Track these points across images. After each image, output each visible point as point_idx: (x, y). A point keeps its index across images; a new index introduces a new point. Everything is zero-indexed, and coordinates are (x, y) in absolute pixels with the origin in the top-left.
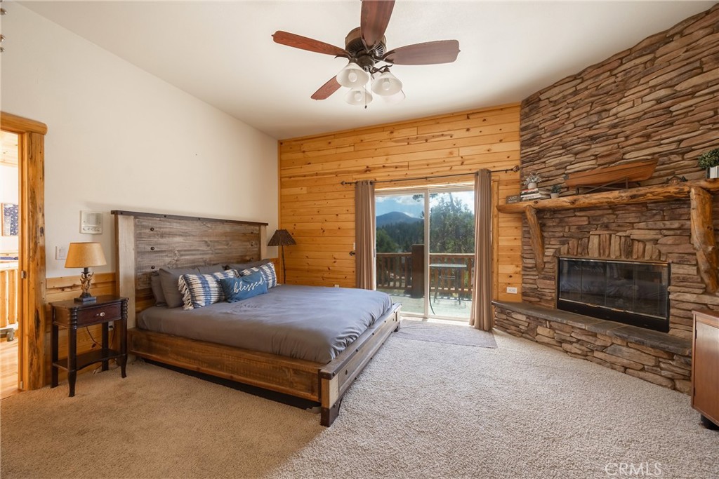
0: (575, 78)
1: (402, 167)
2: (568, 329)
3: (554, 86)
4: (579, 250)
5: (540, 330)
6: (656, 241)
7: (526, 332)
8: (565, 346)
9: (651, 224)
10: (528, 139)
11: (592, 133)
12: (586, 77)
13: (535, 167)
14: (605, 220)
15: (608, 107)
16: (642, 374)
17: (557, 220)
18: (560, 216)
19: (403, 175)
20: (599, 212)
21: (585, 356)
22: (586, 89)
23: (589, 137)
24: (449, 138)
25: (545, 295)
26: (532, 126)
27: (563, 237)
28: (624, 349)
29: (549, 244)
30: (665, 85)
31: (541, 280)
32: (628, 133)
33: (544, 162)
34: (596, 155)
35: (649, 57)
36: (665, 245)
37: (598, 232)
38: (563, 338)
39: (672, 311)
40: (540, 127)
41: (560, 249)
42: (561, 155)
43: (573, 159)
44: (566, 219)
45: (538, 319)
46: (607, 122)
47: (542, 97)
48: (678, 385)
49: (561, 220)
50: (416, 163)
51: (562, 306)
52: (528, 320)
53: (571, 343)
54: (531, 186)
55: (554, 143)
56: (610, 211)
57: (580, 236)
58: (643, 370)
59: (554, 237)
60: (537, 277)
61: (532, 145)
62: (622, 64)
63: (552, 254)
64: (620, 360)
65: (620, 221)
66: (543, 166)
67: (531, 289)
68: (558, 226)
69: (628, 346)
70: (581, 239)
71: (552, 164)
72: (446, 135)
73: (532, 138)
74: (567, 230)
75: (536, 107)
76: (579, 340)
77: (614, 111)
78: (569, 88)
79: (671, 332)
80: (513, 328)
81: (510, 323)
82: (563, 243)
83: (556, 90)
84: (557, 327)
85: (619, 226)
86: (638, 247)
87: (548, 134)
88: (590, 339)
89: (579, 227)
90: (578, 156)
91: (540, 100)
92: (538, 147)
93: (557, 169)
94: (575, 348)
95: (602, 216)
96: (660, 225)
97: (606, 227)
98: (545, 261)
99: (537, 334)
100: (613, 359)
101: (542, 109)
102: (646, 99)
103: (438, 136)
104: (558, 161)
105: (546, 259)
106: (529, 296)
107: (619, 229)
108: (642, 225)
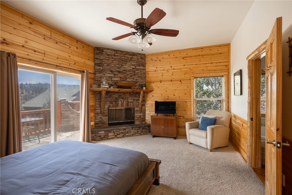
0: (115, 50)
1: (40, 52)
2: (118, 130)
3: (108, 49)
4: (116, 105)
5: (110, 134)
6: (133, 102)
7: (104, 137)
8: (117, 136)
9: (132, 98)
10: (98, 63)
11: (119, 70)
12: (118, 52)
13: (101, 75)
14: (123, 96)
15: (123, 64)
16: (135, 135)
17: (109, 95)
18: (110, 94)
19: (41, 59)
20: (121, 94)
21: (123, 137)
22: (117, 56)
23: (118, 71)
24: (69, 47)
25: (105, 122)
26: (100, 59)
27: (111, 101)
28: (132, 130)
29: (106, 104)
30: (134, 65)
31: (104, 117)
32: (128, 74)
33: (104, 74)
34: (120, 77)
35: (131, 57)
36: (135, 103)
37: (121, 100)
38: (117, 134)
39: (135, 118)
40: (103, 61)
41: (110, 105)
42: (110, 73)
43: (114, 76)
44: (112, 95)
45: (108, 131)
46: (123, 69)
47: (104, 50)
48: (141, 134)
49: (111, 95)
50: (50, 54)
51: (110, 125)
52: (105, 132)
53: (120, 134)
54: (104, 82)
55: (108, 69)
56: (124, 94)
57: (116, 101)
58: (135, 134)
59: (108, 101)
60: (102, 116)
61: (100, 66)
62: (126, 55)
63: (107, 107)
64: (131, 133)
65: (126, 97)
66: (104, 75)
67: (99, 121)
68: (109, 97)
69: (132, 129)
70: (116, 102)
71: (108, 76)
72: (67, 45)
73: (100, 63)
74: (112, 99)
75: (101, 53)
76: (121, 133)
77: (124, 66)
78: (113, 53)
79: (135, 123)
80: (98, 138)
81: (97, 136)
82: (111, 103)
83: (109, 51)
84: (115, 131)
85: (126, 98)
86: (130, 104)
87: (106, 65)
88: (124, 131)
89: (116, 98)
90: (116, 76)
91: (103, 51)
92: (102, 68)
93: (109, 78)
94: (121, 135)
95: (122, 95)
96: (134, 98)
97: (123, 98)
98: (105, 110)
99: (109, 136)
100: (130, 134)
101: (103, 55)
102: (131, 67)
103: (63, 44)
104: (110, 76)
105: (105, 109)
106: (98, 124)
107: (126, 99)
108: (130, 98)
